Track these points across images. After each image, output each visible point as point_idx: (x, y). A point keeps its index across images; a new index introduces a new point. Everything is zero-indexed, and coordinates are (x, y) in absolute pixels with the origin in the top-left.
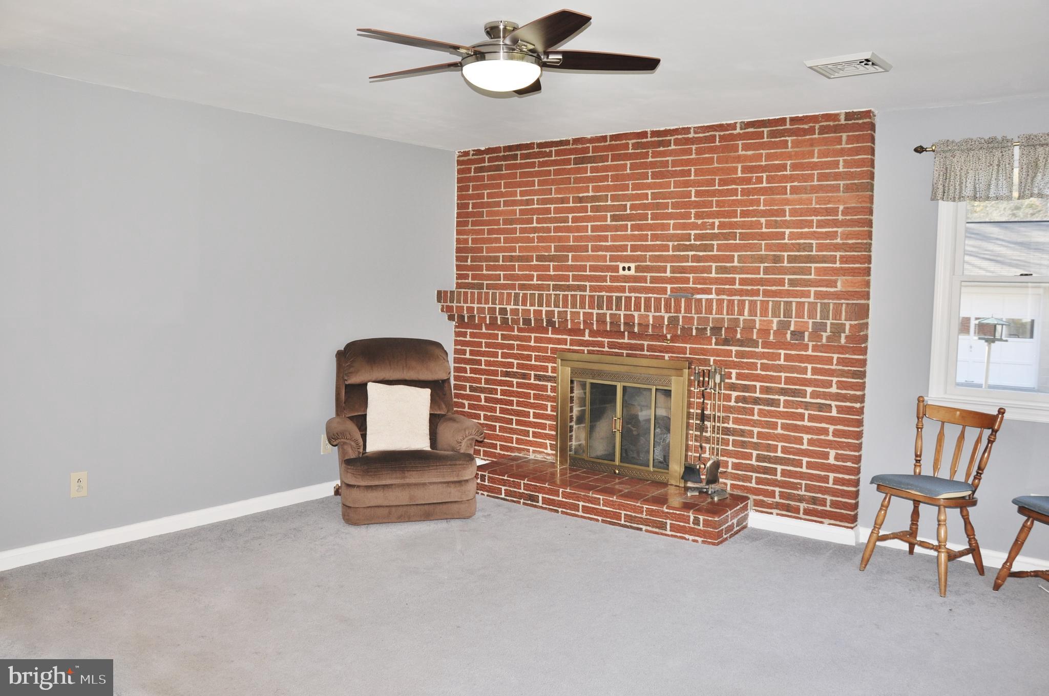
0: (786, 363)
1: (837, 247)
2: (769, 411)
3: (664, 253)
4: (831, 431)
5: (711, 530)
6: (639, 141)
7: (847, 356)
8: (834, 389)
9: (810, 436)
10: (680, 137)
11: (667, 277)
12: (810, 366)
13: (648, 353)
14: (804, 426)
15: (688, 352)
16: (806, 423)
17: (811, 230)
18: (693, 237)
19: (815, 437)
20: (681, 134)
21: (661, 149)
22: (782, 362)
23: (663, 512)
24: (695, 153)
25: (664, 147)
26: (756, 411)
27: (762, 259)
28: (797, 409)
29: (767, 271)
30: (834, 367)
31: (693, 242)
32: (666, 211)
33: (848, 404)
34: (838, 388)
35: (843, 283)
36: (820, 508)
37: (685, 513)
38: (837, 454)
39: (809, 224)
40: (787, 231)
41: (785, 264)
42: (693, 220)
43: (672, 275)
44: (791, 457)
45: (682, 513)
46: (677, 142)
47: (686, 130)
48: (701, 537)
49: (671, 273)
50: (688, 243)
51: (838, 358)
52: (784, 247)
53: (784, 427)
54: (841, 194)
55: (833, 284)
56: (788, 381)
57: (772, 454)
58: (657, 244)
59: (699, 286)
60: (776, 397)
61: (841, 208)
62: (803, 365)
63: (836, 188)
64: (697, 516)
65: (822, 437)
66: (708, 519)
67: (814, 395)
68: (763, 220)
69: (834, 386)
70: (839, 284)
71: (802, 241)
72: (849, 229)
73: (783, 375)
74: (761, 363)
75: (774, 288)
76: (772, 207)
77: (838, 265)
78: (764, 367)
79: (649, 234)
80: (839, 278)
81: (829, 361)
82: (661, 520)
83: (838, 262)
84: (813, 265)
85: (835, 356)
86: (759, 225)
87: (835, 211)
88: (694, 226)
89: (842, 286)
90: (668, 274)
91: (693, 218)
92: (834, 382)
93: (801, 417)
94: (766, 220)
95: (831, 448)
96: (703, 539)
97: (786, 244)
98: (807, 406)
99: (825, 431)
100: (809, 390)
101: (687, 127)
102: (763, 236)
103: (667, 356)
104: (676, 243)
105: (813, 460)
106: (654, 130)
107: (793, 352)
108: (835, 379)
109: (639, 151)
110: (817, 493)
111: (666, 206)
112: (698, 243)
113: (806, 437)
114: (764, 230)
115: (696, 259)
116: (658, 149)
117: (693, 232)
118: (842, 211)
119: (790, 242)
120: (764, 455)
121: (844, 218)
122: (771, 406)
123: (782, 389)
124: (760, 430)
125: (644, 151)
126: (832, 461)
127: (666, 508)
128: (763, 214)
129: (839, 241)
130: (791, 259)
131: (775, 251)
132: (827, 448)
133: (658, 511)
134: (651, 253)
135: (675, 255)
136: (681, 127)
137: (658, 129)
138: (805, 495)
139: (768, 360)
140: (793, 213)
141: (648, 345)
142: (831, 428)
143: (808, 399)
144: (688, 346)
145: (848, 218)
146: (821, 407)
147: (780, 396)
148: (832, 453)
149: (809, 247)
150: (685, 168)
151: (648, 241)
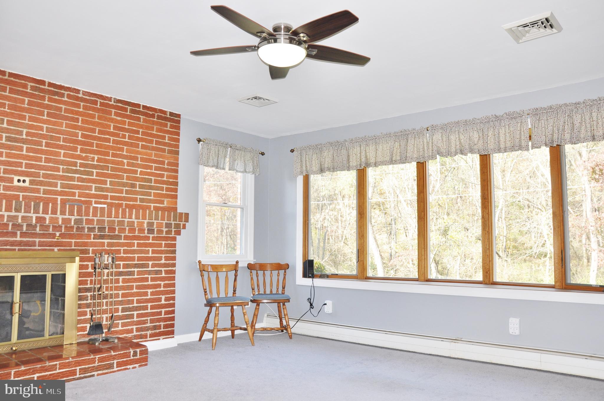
0: (138, 248)
1: (164, 182)
2: (129, 279)
3: (56, 173)
4: (162, 285)
5: (145, 356)
6: (38, 86)
7: (169, 242)
8: (163, 261)
9: (151, 290)
10: (71, 93)
11: (58, 190)
12: (151, 249)
13: (40, 248)
14: (148, 285)
15: (73, 245)
16: (150, 283)
17: (151, 171)
18: (78, 165)
19: (154, 290)
20: (73, 92)
21: (56, 97)
22: (135, 248)
23: (111, 356)
24: (82, 108)
25: (58, 97)
26: (121, 280)
27: (124, 185)
28: (144, 275)
29: (127, 192)
30: (163, 249)
31: (78, 168)
32: (59, 143)
33: (170, 268)
34: (165, 260)
35: (168, 202)
36: (158, 331)
37: (127, 351)
38: (166, 297)
39: (150, 167)
40: (139, 170)
41: (138, 189)
42: (79, 153)
43: (62, 189)
44: (142, 305)
45: (125, 351)
46: (69, 96)
47: (78, 91)
48: (137, 363)
49: (61, 188)
50: (75, 168)
51: (165, 243)
52: (136, 179)
53: (138, 287)
54: (166, 154)
55: (162, 202)
56: (139, 259)
57: (131, 306)
58: (50, 166)
59: (83, 199)
60: (133, 270)
61: (166, 162)
62: (147, 249)
63: (164, 151)
64: (135, 350)
65: (158, 289)
66: (142, 350)
67: (153, 266)
68: (125, 161)
69: (163, 259)
70: (165, 203)
71: (147, 177)
72: (170, 173)
73: (136, 255)
74: (123, 250)
75: (131, 203)
76: (131, 154)
77: (164, 192)
78: (125, 252)
79: (43, 157)
80: (165, 199)
81: (160, 245)
82: (109, 362)
83: (165, 191)
84: (152, 191)
85: (163, 242)
86: (123, 164)
87: (163, 163)
88: (79, 157)
89: (167, 204)
90: (59, 189)
91: (79, 152)
92: (163, 257)
93: (146, 280)
94: (127, 162)
95: (163, 295)
96: (139, 364)
97: (138, 177)
98: (149, 272)
99: (159, 286)
100: (150, 263)
101: (78, 89)
102: (126, 171)
103: (56, 249)
104: (65, 167)
105: (153, 304)
106: (51, 82)
107: (142, 242)
108: (163, 256)
109: (37, 93)
110: (156, 323)
111: (59, 139)
112: (82, 169)
113: (149, 291)
114: (126, 167)
115: (80, 180)
116: (54, 97)
117: (79, 161)
118: (167, 163)
119: (141, 176)
120: (126, 307)
121: (168, 167)
122: (130, 276)
123: (136, 264)
124: (123, 292)
125: (41, 94)
126: (163, 302)
127: (114, 353)
128: (126, 157)
129: (165, 179)
130: (141, 187)
131: (132, 181)
132: (160, 295)
133: (108, 357)
134: (44, 172)
135: (64, 176)
136: (73, 87)
137: (54, 82)
138: (150, 326)
139: (127, 247)
140: (142, 160)
141: (39, 242)
142: (162, 283)
143: (150, 269)
144: (73, 241)
145: (170, 167)
146: (157, 272)
147: (134, 268)
148: (163, 297)
149: (150, 181)
150: (75, 116)
151: (42, 162)
